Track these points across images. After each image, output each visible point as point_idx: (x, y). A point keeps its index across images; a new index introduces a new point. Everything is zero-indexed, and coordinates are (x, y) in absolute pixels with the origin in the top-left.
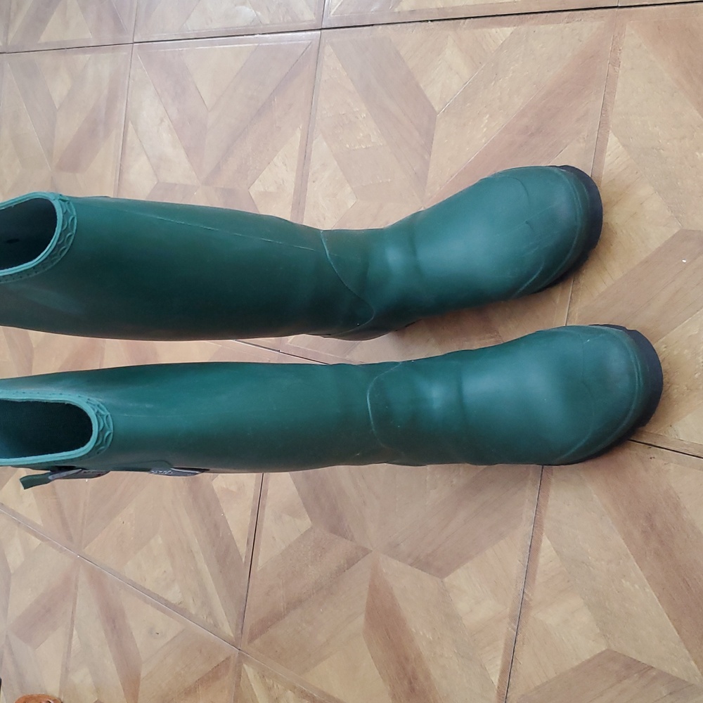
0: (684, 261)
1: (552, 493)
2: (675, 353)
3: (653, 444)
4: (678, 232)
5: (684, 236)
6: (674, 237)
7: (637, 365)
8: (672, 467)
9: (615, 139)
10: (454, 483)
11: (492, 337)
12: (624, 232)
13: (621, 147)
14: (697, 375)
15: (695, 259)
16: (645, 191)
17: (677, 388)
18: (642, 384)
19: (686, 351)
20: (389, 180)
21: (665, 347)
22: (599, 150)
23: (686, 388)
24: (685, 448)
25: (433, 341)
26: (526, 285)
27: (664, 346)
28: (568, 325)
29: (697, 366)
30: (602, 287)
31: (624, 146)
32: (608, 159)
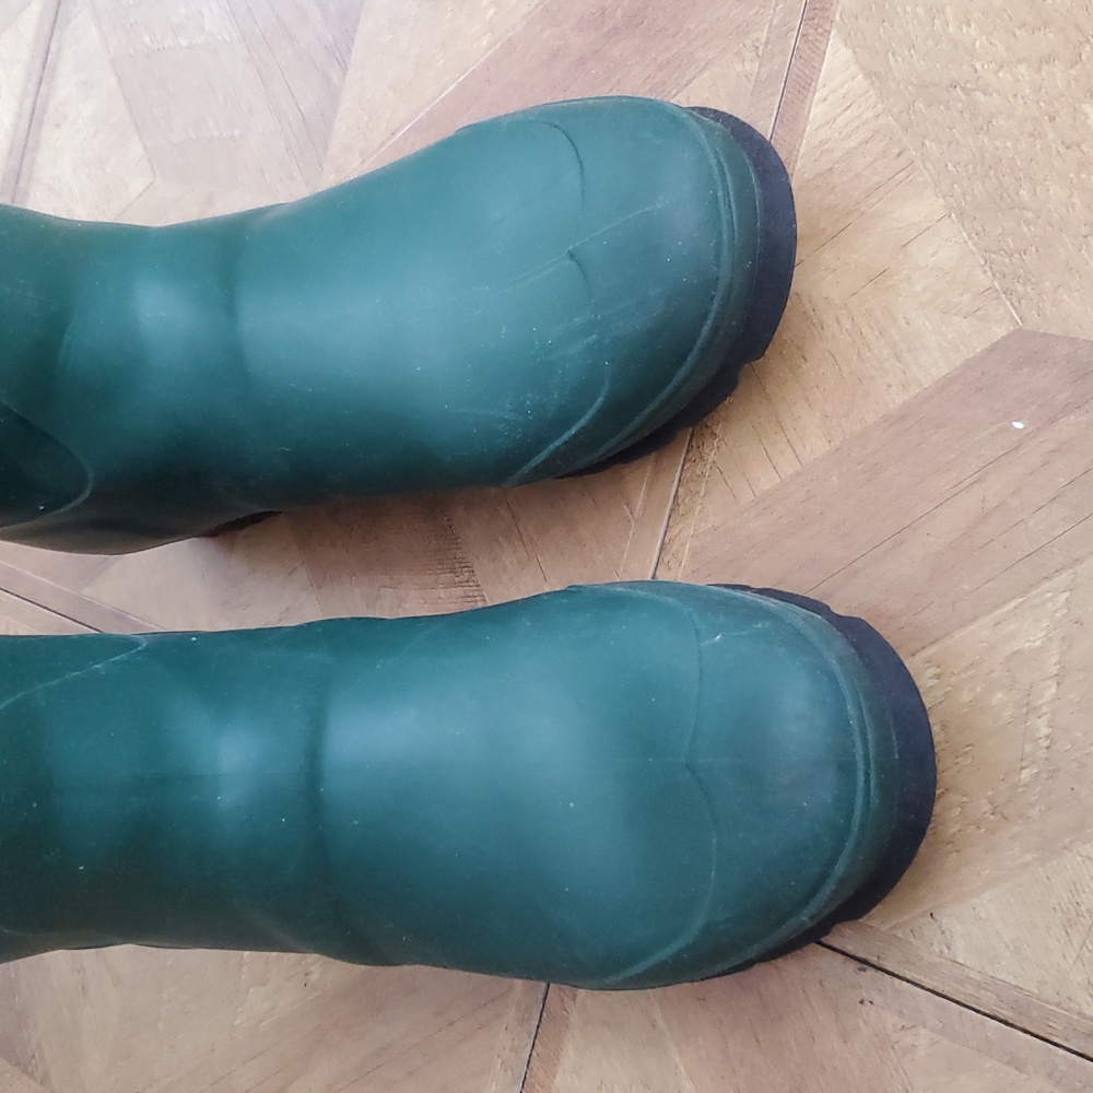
0: (1018, 425)
1: (570, 1054)
2: (966, 696)
3: (874, 960)
4: (1009, 336)
5: (1025, 350)
6: (993, 348)
7: (864, 735)
8: (923, 1038)
9: (845, 54)
10: (314, 977)
11: (455, 585)
12: (847, 324)
13: (860, 76)
14: (1025, 774)
15: (1052, 421)
16: (917, 209)
17: (962, 805)
18: (875, 800)
19: (999, 696)
20: (237, 133)
21: (938, 676)
22: (798, 86)
23: (987, 808)
24: (969, 989)
25: (302, 575)
26: (552, 447)
27: (933, 671)
28: (662, 576)
29: (1028, 748)
30: (766, 480)
31: (869, 74)
32: (817, 111)
